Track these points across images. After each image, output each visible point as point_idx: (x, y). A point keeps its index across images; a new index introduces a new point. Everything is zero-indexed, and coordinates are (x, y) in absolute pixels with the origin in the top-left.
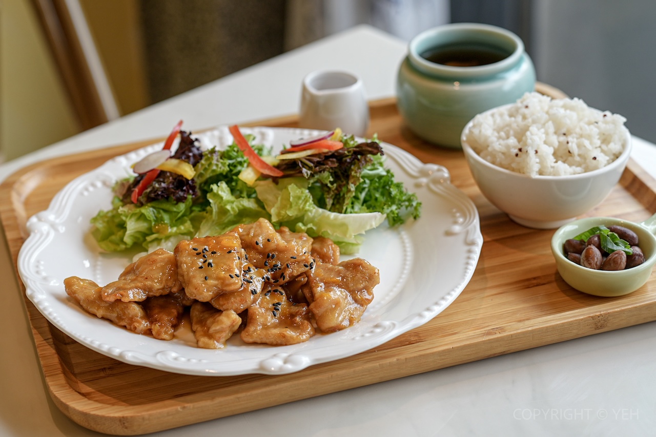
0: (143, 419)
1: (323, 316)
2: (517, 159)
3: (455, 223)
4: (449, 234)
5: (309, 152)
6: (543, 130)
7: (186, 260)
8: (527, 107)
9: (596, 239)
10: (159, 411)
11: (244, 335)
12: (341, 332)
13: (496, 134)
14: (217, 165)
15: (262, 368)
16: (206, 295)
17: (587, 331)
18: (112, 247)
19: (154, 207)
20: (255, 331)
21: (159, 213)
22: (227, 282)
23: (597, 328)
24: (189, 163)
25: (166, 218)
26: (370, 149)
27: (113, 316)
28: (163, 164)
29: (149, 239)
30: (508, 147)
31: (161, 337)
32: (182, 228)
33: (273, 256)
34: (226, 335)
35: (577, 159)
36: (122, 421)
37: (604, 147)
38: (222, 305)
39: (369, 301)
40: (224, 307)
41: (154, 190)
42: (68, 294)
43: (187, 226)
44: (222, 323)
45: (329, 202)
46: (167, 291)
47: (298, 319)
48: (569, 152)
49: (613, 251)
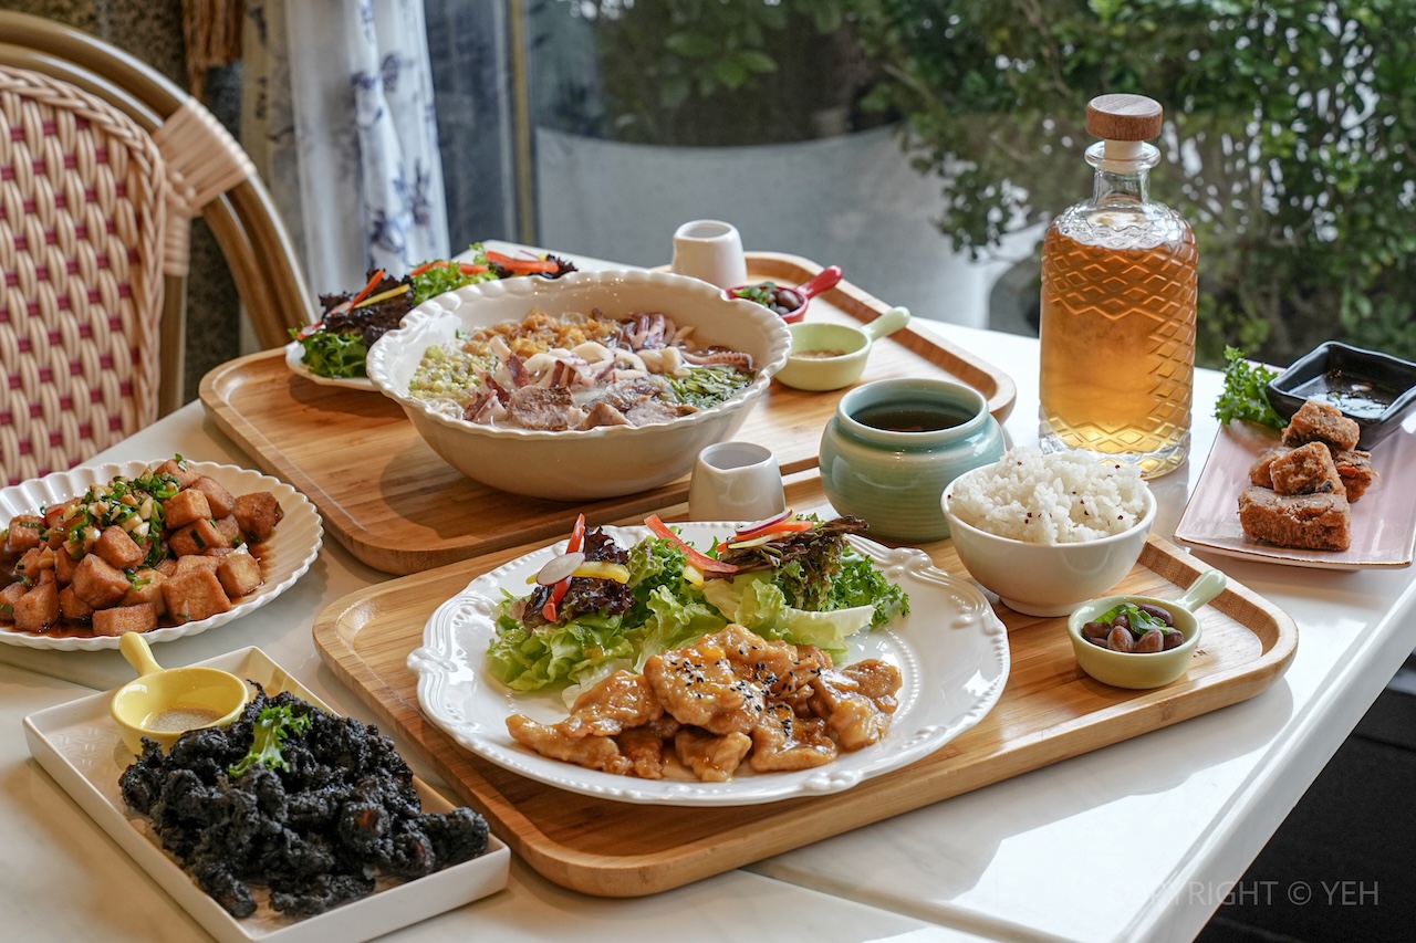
0: (668, 868)
1: (847, 731)
2: (1029, 526)
3: (963, 612)
4: (960, 626)
5: (768, 538)
6: (1051, 489)
7: (666, 677)
8: (1020, 464)
9: (1123, 618)
10: (685, 856)
11: (756, 762)
12: (871, 747)
13: (990, 500)
14: (652, 564)
15: (807, 788)
16: (703, 717)
17: (1153, 723)
18: (529, 686)
19: (580, 625)
20: (770, 754)
21: (587, 631)
22: (729, 697)
23: (1164, 719)
24: (615, 562)
25: (597, 636)
26: (844, 527)
27: (582, 756)
28: (578, 569)
29: (579, 666)
30: (1012, 513)
31: (650, 776)
32: (619, 648)
33: (763, 666)
34: (734, 763)
35: (1099, 520)
36: (642, 872)
37: (1125, 505)
38: (724, 728)
39: (894, 708)
40: (727, 730)
41: (583, 602)
42: (515, 737)
43: (624, 646)
44: (730, 747)
45: (801, 600)
46: (643, 722)
47: (817, 735)
48: (1086, 513)
49: (1146, 631)
